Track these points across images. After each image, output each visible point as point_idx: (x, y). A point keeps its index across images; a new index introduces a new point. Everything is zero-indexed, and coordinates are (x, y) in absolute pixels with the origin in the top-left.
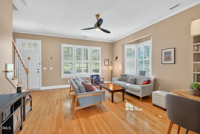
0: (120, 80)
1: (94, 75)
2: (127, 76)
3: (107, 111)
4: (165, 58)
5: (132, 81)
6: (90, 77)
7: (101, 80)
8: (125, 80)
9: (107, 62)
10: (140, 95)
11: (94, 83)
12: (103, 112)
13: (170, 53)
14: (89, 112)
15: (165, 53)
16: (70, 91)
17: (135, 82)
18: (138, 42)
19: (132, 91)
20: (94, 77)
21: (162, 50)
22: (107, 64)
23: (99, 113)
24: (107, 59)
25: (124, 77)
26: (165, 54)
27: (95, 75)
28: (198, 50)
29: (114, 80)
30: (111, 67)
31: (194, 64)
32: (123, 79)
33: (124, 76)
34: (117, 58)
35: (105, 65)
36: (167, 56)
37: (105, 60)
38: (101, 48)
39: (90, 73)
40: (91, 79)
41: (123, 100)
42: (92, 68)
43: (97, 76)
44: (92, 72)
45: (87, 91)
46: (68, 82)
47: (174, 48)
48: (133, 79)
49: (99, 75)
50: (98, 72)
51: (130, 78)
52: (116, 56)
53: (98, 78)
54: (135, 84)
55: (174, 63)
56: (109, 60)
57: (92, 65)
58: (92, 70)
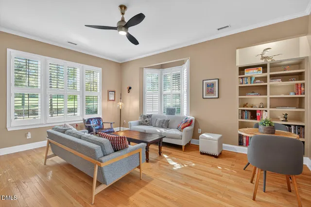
0: (141, 124)
1: (92, 119)
2: (152, 117)
3: (151, 179)
4: (207, 91)
5: (164, 124)
6: (82, 122)
7: (106, 126)
8: (150, 124)
9: (112, 95)
10: (183, 143)
12: (146, 183)
13: (213, 84)
14: (123, 191)
15: (208, 84)
16: (47, 157)
17: (166, 124)
18: (162, 67)
19: (171, 139)
20: (91, 122)
21: (203, 81)
22: (112, 98)
23: (141, 187)
24: (112, 89)
25: (147, 119)
26: (208, 86)
27: (94, 118)
28: (242, 83)
29: (132, 124)
30: (120, 104)
31: (239, 98)
32: (146, 121)
33: (147, 117)
34: (130, 88)
35: (109, 100)
36: (210, 88)
37: (109, 91)
38: (101, 69)
39: (82, 115)
40: (86, 126)
41: (160, 154)
42: (85, 106)
43: (98, 121)
44: (85, 113)
45: (116, 151)
46: (28, 138)
47: (218, 79)
48: (164, 120)
49: (101, 118)
50: (96, 112)
51: (159, 119)
52: (128, 86)
53: (99, 124)
54: (168, 127)
55: (218, 98)
56: (115, 92)
57: (85, 100)
58: (85, 109)
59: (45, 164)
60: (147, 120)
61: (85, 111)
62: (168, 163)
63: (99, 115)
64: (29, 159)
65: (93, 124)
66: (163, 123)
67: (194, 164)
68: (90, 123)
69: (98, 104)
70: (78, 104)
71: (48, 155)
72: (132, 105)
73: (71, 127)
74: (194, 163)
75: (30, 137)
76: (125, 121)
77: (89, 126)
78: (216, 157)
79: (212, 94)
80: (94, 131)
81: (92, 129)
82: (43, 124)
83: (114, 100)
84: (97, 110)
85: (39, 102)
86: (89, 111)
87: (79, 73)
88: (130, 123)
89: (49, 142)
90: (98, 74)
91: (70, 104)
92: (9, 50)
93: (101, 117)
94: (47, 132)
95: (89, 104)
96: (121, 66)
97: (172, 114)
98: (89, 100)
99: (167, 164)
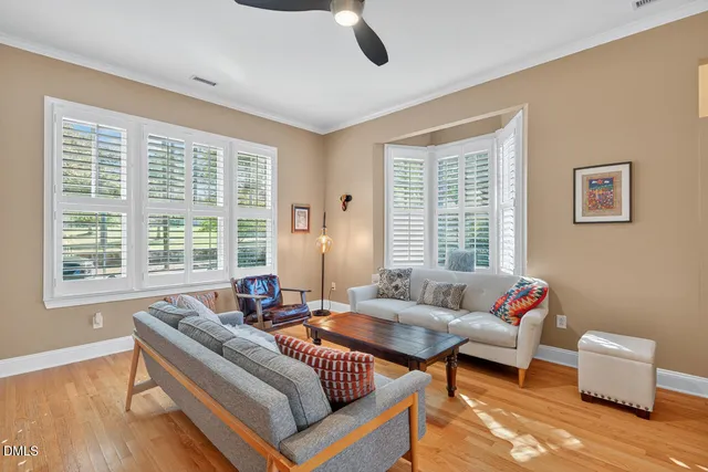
0: (380, 295)
1: (253, 279)
2: (413, 275)
4: (590, 202)
5: (449, 299)
6: (230, 286)
7: (289, 299)
8: (406, 296)
9: (302, 218)
11: (265, 319)
13: (611, 180)
15: (591, 181)
16: (134, 390)
17: (456, 299)
18: (434, 139)
20: (252, 287)
21: (575, 170)
22: (301, 224)
24: (303, 202)
25: (398, 282)
26: (591, 185)
27: (259, 278)
29: (358, 296)
30: (324, 239)
32: (397, 288)
33: (399, 276)
34: (348, 198)
35: (294, 230)
36: (598, 192)
37: (294, 208)
38: (275, 149)
39: (229, 269)
40: (239, 299)
41: (451, 394)
42: (236, 246)
43: (269, 285)
44: (236, 263)
45: (336, 405)
46: (95, 327)
47: (630, 163)
48: (450, 287)
49: (274, 277)
50: (262, 261)
51: (434, 283)
52: (344, 193)
53: (270, 293)
54: (461, 308)
55: (630, 221)
56: (308, 209)
57: (237, 229)
58: (237, 252)
59: (128, 410)
60: (397, 285)
61: (236, 257)
62: (488, 431)
63: (270, 268)
64: (92, 390)
65: (256, 292)
66: (446, 294)
67: (576, 442)
68: (248, 291)
69: (268, 239)
70: (219, 240)
71: (135, 384)
72: (353, 242)
73: (198, 305)
74: (577, 435)
75: (101, 326)
76: (334, 285)
77: (246, 299)
78: (644, 415)
79: (607, 211)
80: (260, 312)
81: (255, 307)
82: (132, 292)
83: (308, 230)
84: (264, 255)
85: (124, 234)
86: (246, 258)
87: (222, 159)
88: (353, 292)
89: (138, 347)
90: (269, 161)
91: (202, 241)
92: (48, 100)
93: (275, 273)
94: (135, 319)
95: (246, 240)
96: (324, 142)
97: (465, 270)
98: (245, 228)
99: (482, 434)
